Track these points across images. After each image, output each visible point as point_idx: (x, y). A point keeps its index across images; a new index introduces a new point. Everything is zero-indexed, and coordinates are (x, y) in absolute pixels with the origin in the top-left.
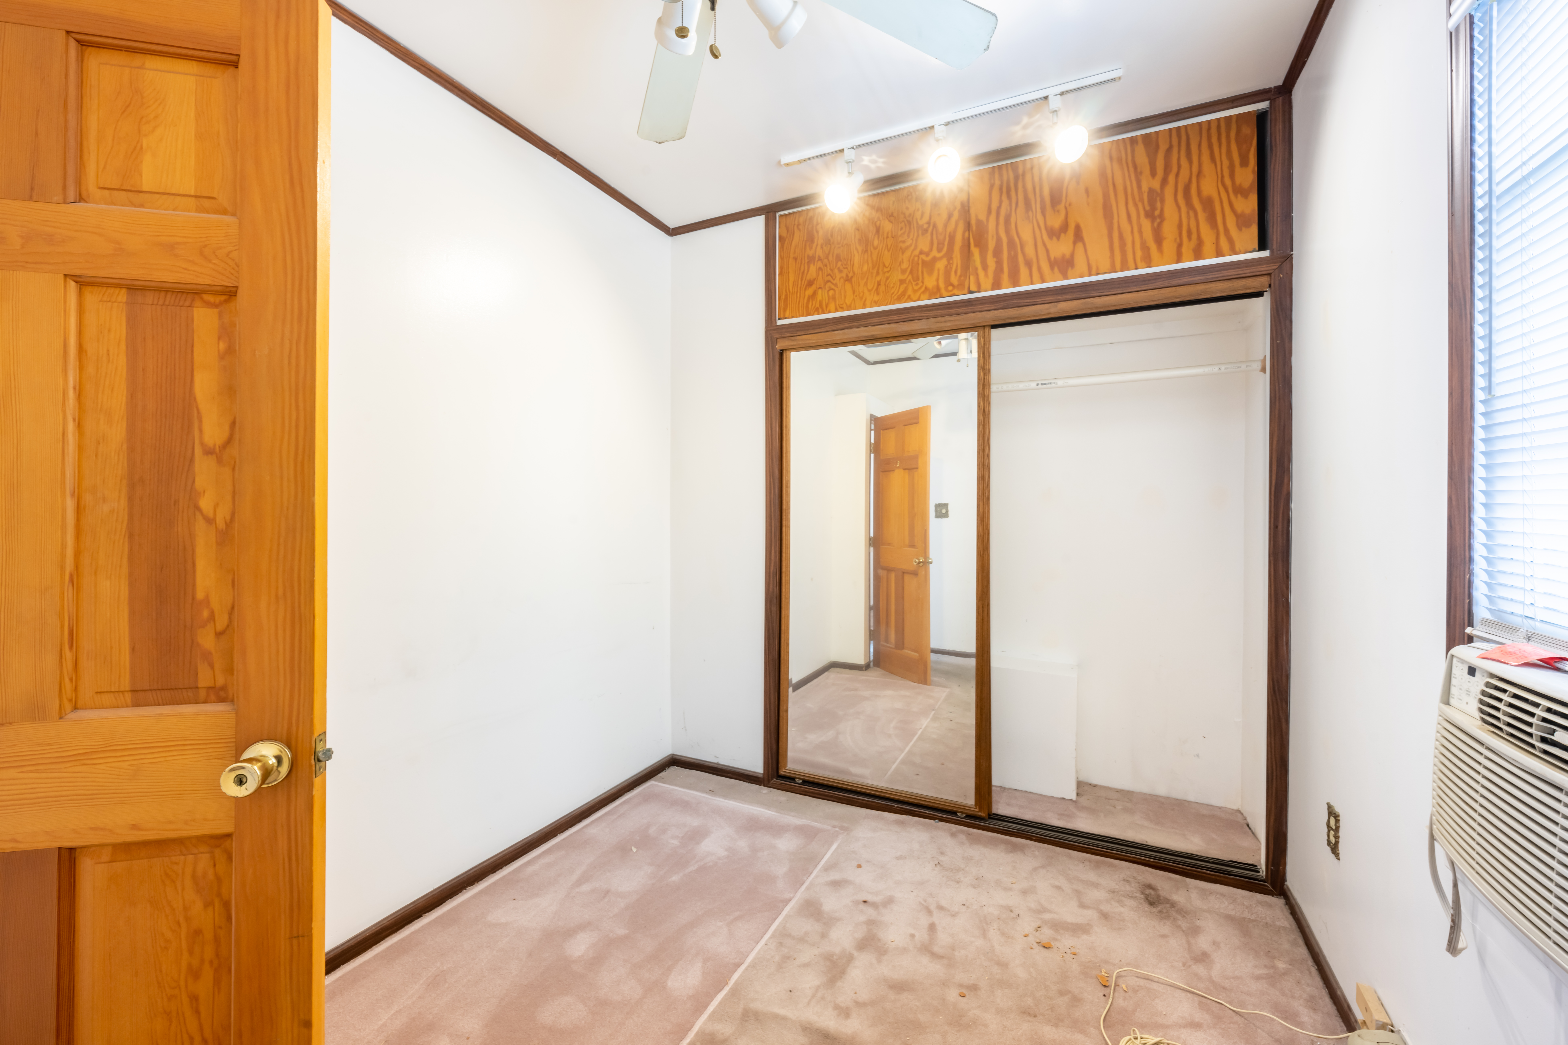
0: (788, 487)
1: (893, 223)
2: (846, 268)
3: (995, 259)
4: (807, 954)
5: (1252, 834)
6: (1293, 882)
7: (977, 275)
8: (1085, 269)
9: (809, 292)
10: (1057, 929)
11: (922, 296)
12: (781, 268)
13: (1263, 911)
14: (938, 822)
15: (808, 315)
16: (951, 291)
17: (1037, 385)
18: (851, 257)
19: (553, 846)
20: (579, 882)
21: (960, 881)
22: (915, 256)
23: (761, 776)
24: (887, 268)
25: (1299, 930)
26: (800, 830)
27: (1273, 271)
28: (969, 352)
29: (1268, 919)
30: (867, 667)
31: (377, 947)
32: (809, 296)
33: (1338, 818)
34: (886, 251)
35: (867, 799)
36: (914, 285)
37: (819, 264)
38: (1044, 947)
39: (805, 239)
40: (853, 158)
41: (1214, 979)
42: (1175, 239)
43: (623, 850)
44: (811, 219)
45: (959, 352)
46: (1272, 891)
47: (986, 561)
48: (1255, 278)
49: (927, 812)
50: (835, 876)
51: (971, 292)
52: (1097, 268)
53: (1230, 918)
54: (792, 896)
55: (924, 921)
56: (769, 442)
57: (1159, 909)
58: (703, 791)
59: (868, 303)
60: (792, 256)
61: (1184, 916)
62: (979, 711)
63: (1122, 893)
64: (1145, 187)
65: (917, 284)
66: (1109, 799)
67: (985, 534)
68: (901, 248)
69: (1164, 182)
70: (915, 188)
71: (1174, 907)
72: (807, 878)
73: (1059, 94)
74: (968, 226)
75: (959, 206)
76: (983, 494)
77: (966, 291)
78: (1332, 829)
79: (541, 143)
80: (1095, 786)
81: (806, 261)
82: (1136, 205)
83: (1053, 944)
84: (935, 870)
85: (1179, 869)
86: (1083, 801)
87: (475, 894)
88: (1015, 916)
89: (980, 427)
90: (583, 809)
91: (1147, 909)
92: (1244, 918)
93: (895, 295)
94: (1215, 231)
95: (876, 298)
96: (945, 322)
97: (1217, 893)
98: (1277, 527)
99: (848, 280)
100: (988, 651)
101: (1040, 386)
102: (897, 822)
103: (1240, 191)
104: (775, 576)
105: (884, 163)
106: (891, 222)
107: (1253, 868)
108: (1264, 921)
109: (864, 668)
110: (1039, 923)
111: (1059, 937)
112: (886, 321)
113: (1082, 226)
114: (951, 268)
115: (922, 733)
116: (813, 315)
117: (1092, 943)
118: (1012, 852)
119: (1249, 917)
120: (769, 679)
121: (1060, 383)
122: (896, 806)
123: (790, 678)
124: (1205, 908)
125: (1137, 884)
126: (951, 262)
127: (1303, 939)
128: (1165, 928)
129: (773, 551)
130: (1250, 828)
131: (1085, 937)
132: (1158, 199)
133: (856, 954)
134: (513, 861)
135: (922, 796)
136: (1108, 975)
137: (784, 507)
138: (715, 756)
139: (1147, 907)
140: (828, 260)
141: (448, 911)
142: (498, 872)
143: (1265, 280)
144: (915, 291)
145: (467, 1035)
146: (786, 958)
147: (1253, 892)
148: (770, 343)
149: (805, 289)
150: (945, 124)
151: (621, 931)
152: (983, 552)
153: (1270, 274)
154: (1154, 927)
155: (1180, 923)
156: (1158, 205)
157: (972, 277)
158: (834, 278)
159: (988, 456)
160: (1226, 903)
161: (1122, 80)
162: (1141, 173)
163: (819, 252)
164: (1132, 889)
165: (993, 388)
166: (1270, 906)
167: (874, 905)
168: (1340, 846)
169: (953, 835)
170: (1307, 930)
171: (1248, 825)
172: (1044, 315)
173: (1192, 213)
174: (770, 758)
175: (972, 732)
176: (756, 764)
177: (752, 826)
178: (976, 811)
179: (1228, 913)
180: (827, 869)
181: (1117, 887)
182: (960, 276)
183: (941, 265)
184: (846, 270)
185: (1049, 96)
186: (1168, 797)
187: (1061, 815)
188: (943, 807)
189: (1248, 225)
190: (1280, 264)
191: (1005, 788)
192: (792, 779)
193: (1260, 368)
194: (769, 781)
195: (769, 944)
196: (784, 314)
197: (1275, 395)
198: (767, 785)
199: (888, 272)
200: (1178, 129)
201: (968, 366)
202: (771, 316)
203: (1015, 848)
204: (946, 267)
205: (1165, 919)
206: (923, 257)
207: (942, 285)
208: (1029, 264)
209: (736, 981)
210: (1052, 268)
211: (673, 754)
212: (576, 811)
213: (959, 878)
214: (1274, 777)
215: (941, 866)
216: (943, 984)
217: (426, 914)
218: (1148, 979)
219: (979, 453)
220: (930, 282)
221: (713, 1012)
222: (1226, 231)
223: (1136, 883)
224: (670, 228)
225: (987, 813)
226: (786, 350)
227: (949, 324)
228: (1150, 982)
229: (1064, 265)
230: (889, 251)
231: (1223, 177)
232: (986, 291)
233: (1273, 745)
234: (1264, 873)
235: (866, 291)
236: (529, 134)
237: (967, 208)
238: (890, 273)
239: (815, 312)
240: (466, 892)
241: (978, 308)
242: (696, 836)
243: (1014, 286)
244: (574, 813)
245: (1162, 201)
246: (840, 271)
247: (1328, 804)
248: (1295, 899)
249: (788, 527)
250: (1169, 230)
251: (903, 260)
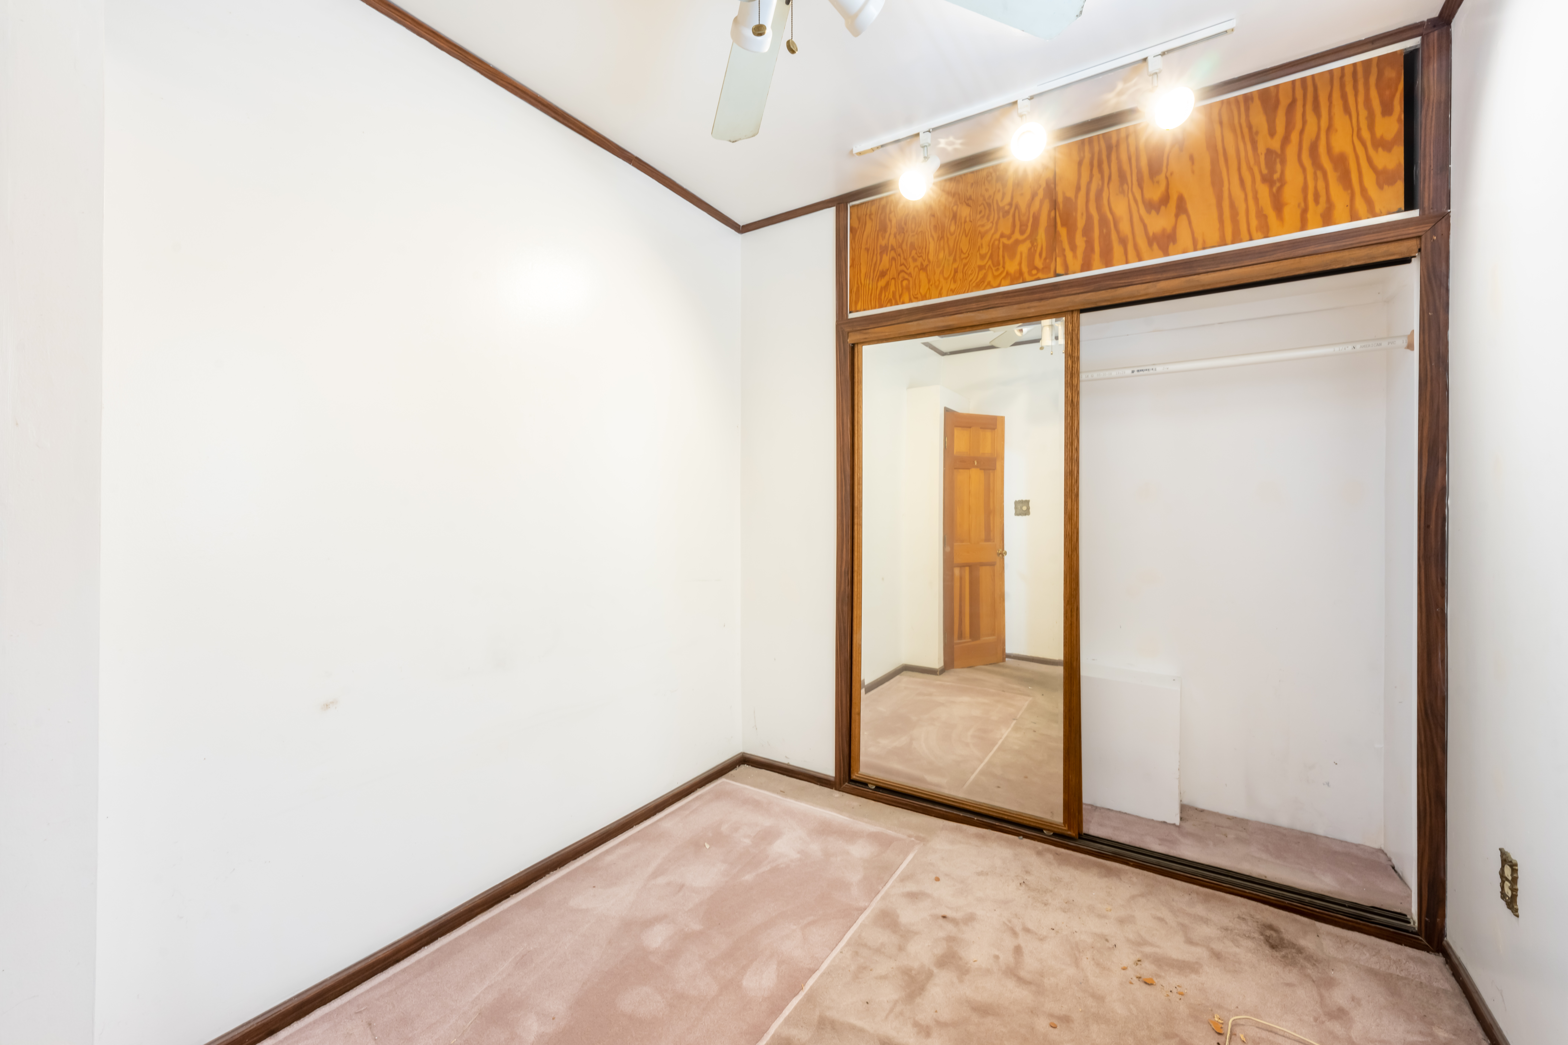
0: (860, 484)
1: (971, 207)
2: (921, 256)
3: (1085, 239)
4: (884, 966)
5: (1398, 878)
6: (1454, 936)
7: (1065, 256)
8: (1190, 243)
9: (882, 283)
10: (1160, 965)
11: (1003, 282)
12: (853, 260)
13: (1416, 968)
14: (1022, 839)
15: (881, 306)
16: (1036, 274)
17: (1133, 372)
18: (926, 245)
19: (630, 837)
20: (655, 875)
21: (1048, 904)
22: (995, 240)
23: (833, 779)
24: (964, 254)
25: (1464, 996)
26: (874, 837)
27: (1424, 233)
28: (1054, 338)
29: (1422, 978)
30: (942, 671)
31: (470, 923)
32: (881, 288)
33: (1514, 867)
34: (964, 236)
35: (944, 810)
36: (994, 271)
37: (893, 254)
38: (1146, 983)
39: (878, 229)
40: (929, 142)
41: (1355, 1040)
42: (1299, 205)
43: (696, 845)
44: (884, 207)
45: (1043, 339)
46: (1427, 946)
47: (1075, 562)
48: (1400, 242)
49: (1010, 827)
50: (911, 887)
51: (1057, 275)
52: (1204, 242)
53: (1372, 973)
54: (867, 904)
55: (1009, 943)
56: (840, 439)
57: (1283, 953)
58: (774, 791)
59: (944, 292)
60: (863, 247)
61: (1314, 964)
62: (1067, 723)
63: (1236, 931)
64: (1262, 149)
65: (998, 269)
66: (1219, 826)
67: (1074, 533)
68: (980, 232)
69: (1286, 140)
70: (995, 168)
71: (1301, 953)
72: (883, 888)
73: (1160, 55)
74: (1054, 205)
75: (1044, 185)
76: (1071, 490)
77: (1052, 273)
78: (1507, 880)
79: (617, 150)
80: (1202, 811)
81: (879, 252)
82: (1250, 169)
83: (1156, 980)
84: (1019, 889)
85: (1307, 911)
86: (1188, 826)
87: (558, 879)
88: (1111, 946)
89: (1067, 419)
90: (657, 802)
91: (1268, 952)
92: (1391, 975)
93: (974, 282)
94: (1349, 191)
95: (953, 286)
96: (1029, 308)
97: (1356, 943)
98: (1428, 527)
99: (923, 268)
100: (1077, 659)
101: (1136, 373)
102: (977, 836)
103: (1381, 144)
104: (847, 575)
105: (962, 144)
106: (968, 205)
107: (1402, 917)
108: (1417, 980)
109: (938, 673)
110: (1139, 957)
111: (1163, 974)
112: (964, 310)
113: (1186, 196)
114: (1035, 251)
115: (1003, 743)
116: (886, 306)
117: (1203, 984)
118: (1106, 876)
119: (1398, 973)
120: (841, 681)
121: (1159, 369)
122: (976, 818)
123: (862, 679)
124: (1340, 957)
125: (1255, 924)
126: (1035, 244)
127: (1470, 1006)
128: (1291, 975)
129: (845, 550)
130: (1396, 871)
131: (1193, 976)
132: (1278, 160)
133: (935, 970)
134: (592, 849)
135: (1004, 810)
136: (1222, 1022)
137: (856, 504)
138: (786, 757)
139: (1267, 950)
140: (902, 249)
141: (533, 893)
142: (578, 859)
143: (1413, 244)
144: (995, 277)
145: (553, 1016)
146: (862, 969)
147: (1402, 945)
148: (841, 337)
149: (878, 280)
150: (1029, 98)
151: (696, 927)
152: (1071, 552)
153: (1420, 237)
154: (1277, 973)
155: (1309, 971)
156: (1278, 167)
157: (1058, 259)
158: (908, 267)
159: (1077, 450)
160: (1368, 955)
161: (1235, 32)
162: (1257, 133)
163: (892, 241)
164: (1250, 928)
165: (1083, 376)
166: (1425, 963)
167: (955, 922)
168: (1519, 900)
169: (1039, 853)
170: (1475, 996)
171: (1393, 868)
172: (1141, 296)
173: (1319, 174)
174: (842, 761)
175: (1059, 746)
176: (827, 766)
177: (825, 830)
178: (1064, 829)
179: (1370, 966)
180: (903, 879)
181: (1231, 924)
182: (1045, 259)
183: (1024, 248)
184: (921, 259)
185: (1149, 58)
186: (1290, 829)
187: (1163, 841)
188: (1028, 823)
189: (1391, 182)
190: (1434, 224)
191: (1096, 808)
192: (865, 784)
193: (1405, 344)
194: (841, 785)
195: (844, 952)
196: (856, 307)
197: (1426, 375)
198: (839, 789)
199: (966, 258)
200: (1303, 80)
201: (1052, 354)
202: (842, 309)
203: (1109, 873)
204: (1030, 249)
205: (1291, 965)
206: (1005, 240)
207: (1025, 269)
208: (1123, 242)
209: (811, 988)
210: (1150, 244)
211: (744, 753)
212: (651, 804)
213: (1047, 900)
214: (1428, 814)
215: (1026, 885)
216: (1032, 1012)
217: (514, 895)
218: (1271, 1031)
219: (1066, 446)
220: (1012, 267)
221: (789, 1017)
222: (1364, 190)
223: (1254, 921)
224: (740, 226)
225: (1077, 832)
226: (858, 344)
227: (1033, 310)
228: (1273, 1034)
229: (1165, 241)
230: (966, 236)
231: (1359, 129)
232: (1074, 273)
233: (1426, 778)
234: (1416, 924)
235: (942, 279)
236: (607, 142)
237: (1053, 186)
238: (968, 259)
239: (888, 303)
240: (549, 877)
241: (1066, 291)
242: (768, 836)
243: (1107, 266)
244: (649, 805)
245: (1283, 162)
246: (915, 260)
247: (1500, 849)
248: (1458, 959)
249: (860, 525)
250: (1291, 194)
251: (982, 245)
